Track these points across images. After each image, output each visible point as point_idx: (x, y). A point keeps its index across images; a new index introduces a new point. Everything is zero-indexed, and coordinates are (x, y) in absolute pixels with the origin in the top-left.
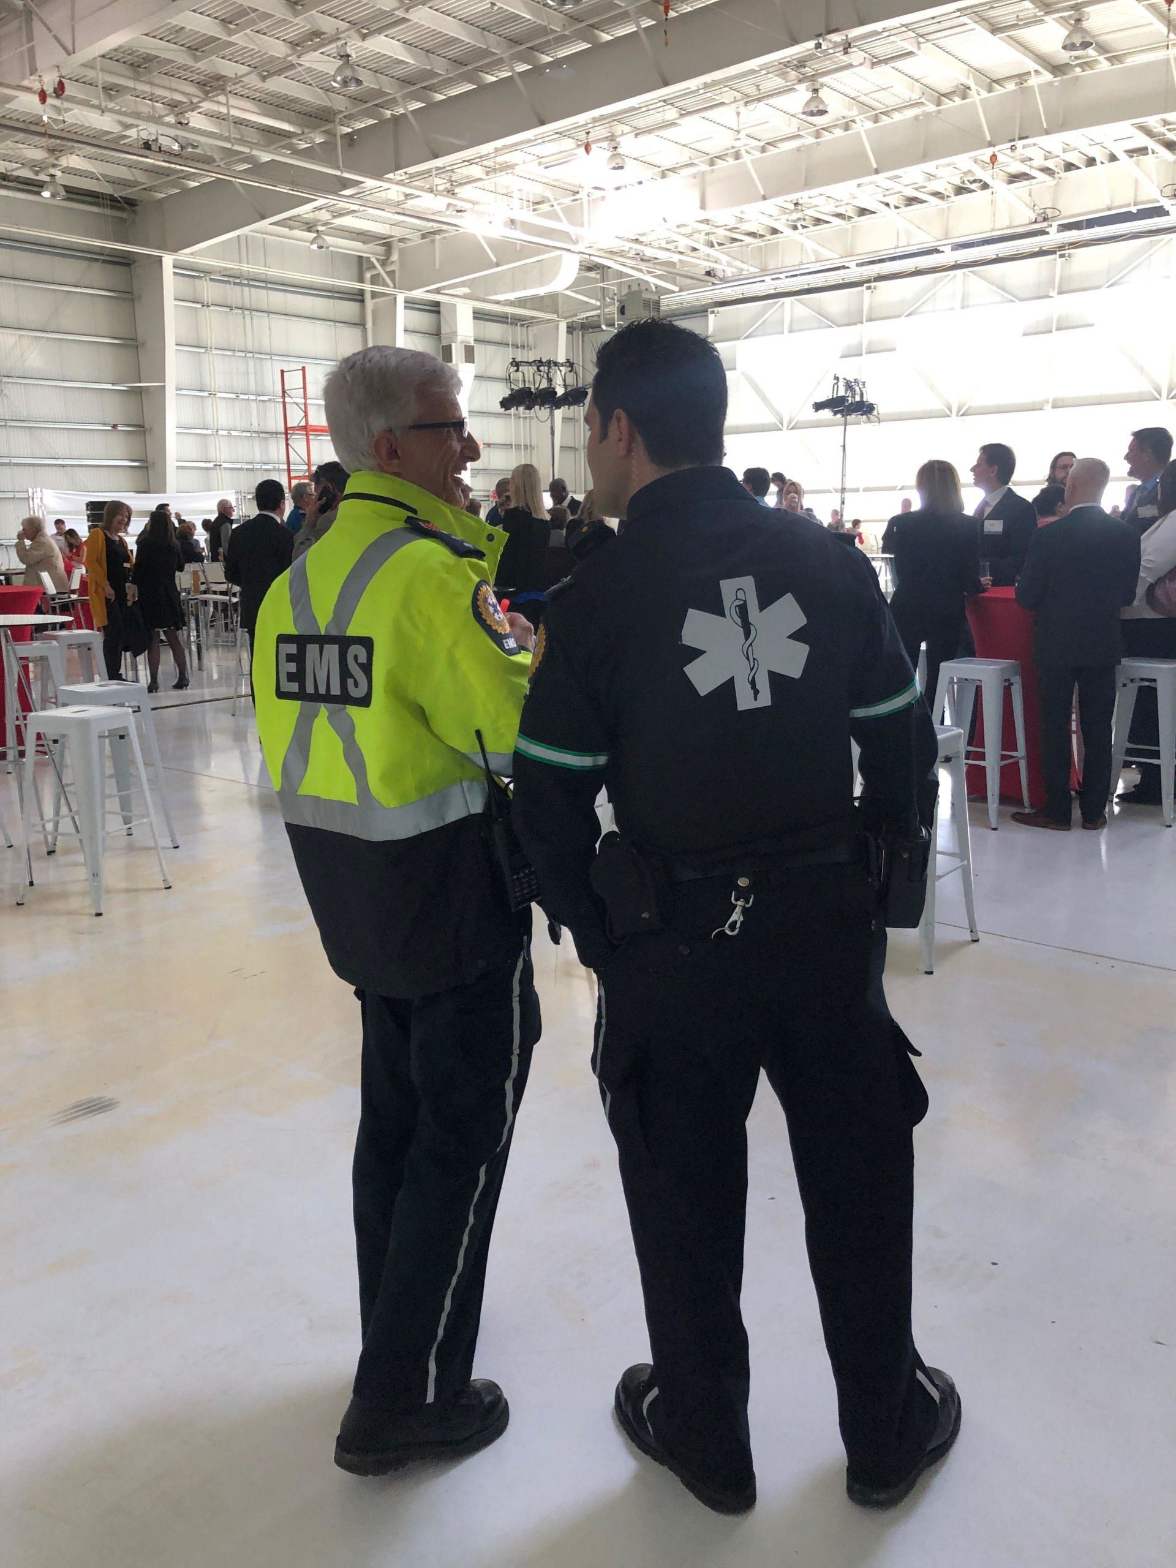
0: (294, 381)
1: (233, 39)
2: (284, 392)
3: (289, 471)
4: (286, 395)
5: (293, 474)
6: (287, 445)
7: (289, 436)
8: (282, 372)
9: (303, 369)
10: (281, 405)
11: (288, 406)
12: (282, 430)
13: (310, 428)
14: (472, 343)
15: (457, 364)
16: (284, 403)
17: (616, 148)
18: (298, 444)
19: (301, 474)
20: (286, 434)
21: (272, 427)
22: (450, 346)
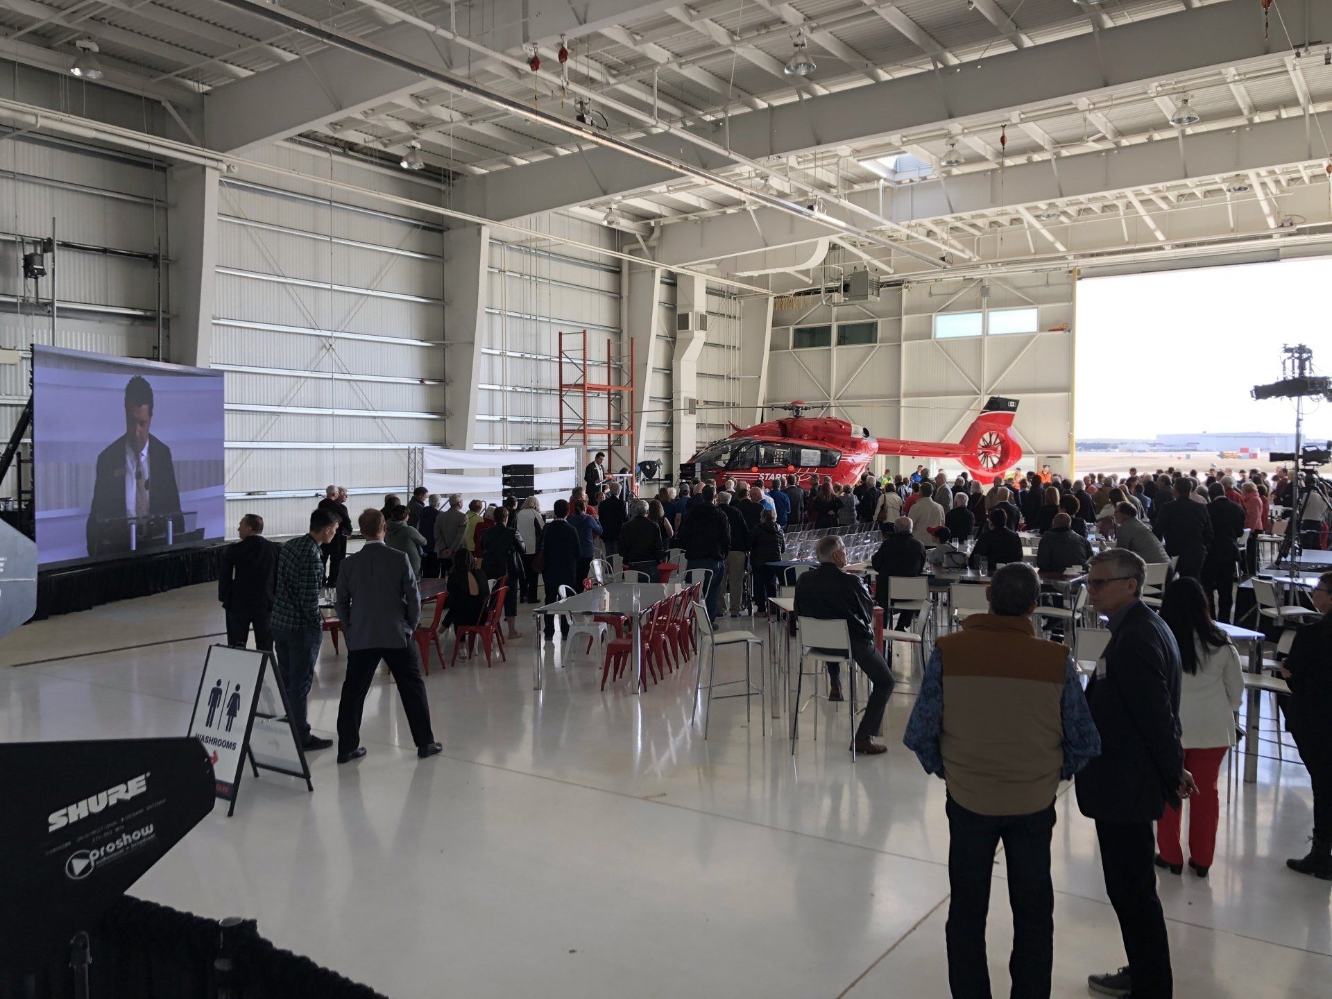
0: (572, 343)
1: (693, 24)
2: (561, 352)
3: (561, 424)
4: (563, 355)
5: (565, 428)
6: (561, 401)
7: (564, 393)
8: (561, 334)
9: (584, 332)
10: (558, 365)
11: (563, 365)
12: (557, 386)
13: (587, 386)
14: (705, 313)
15: (692, 331)
16: (561, 363)
17: (953, 145)
18: (574, 401)
19: (576, 428)
20: (561, 390)
21: (545, 385)
22: (687, 315)
